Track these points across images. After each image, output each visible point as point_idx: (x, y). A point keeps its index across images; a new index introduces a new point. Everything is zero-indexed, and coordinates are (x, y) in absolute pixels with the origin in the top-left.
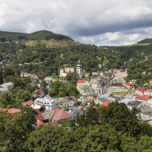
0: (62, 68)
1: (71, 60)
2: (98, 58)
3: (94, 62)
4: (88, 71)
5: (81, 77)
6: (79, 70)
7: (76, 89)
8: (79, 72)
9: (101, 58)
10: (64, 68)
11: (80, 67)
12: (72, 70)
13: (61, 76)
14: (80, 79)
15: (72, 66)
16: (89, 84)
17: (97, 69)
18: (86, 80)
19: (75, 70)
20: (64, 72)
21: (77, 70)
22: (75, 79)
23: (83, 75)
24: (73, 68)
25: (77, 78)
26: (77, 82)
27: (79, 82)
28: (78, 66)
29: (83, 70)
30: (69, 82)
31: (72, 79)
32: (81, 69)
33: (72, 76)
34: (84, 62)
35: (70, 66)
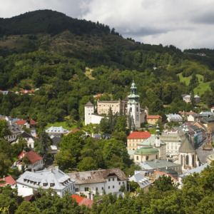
0: (89, 103)
1: (114, 82)
2: (183, 79)
3: (170, 88)
4: (157, 109)
5: (137, 124)
6: (132, 108)
7: (126, 153)
8: (133, 114)
9: (191, 77)
10: (94, 104)
11: (136, 99)
12: (116, 108)
13: (87, 122)
14: (134, 130)
15: (115, 99)
16: (158, 143)
17: (180, 105)
18: (150, 132)
19: (123, 106)
20: (96, 112)
21: (129, 106)
22: (124, 130)
23: (143, 121)
24: (119, 104)
25: (127, 128)
26: (129, 137)
27: (133, 139)
28: (129, 96)
29: (144, 108)
30: (107, 138)
31: (116, 131)
32: (139, 105)
33: (116, 121)
34: (145, 87)
35: (110, 98)
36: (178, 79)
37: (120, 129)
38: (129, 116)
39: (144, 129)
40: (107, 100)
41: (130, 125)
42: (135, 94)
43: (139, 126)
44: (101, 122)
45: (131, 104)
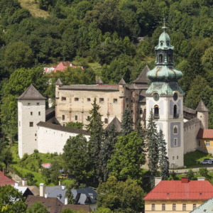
0: (32, 91)
1: (106, 27)
5: (175, 156)
8: (163, 125)
10: (46, 93)
11: (171, 80)
12: (112, 107)
13: (23, 148)
14: (166, 175)
19: (134, 103)
20: (51, 120)
21: (150, 103)
22: (135, 174)
23: (193, 146)
24: (119, 94)
25: (145, 167)
26: (150, 196)
27: (163, 201)
28: (152, 73)
29: (195, 106)
30: (83, 198)
31: (112, 177)
32: (180, 99)
33: (110, 148)
34: (199, 43)
35: (93, 75)
37: (125, 170)
38: (152, 131)
39: (195, 170)
40: (86, 82)
41: (155, 158)
42: (170, 66)
43: (180, 163)
44: (66, 148)
45: (156, 96)
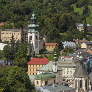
1: (16, 12)
2: (76, 10)
3: (66, 18)
4: (54, 37)
5: (37, 51)
6: (32, 36)
7: (28, 79)
8: (33, 42)
9: (83, 8)
11: (36, 28)
12: (18, 36)
14: (34, 56)
15: (17, 28)
17: (74, 33)
18: (50, 59)
19: (24, 35)
21: (29, 35)
22: (25, 56)
23: (42, 48)
24: (20, 32)
25: (28, 54)
26: (29, 63)
27: (33, 65)
28: (30, 26)
29: (42, 36)
30: (9, 63)
31: (18, 57)
32: (38, 34)
33: (17, 48)
35: (12, 26)
36: (73, 9)
37: (22, 55)
38: (30, 44)
39: (42, 55)
40: (10, 28)
41: (31, 51)
42: (35, 24)
43: (38, 53)
44: (4, 48)
45: (31, 33)
